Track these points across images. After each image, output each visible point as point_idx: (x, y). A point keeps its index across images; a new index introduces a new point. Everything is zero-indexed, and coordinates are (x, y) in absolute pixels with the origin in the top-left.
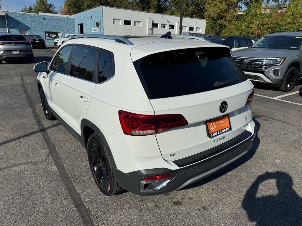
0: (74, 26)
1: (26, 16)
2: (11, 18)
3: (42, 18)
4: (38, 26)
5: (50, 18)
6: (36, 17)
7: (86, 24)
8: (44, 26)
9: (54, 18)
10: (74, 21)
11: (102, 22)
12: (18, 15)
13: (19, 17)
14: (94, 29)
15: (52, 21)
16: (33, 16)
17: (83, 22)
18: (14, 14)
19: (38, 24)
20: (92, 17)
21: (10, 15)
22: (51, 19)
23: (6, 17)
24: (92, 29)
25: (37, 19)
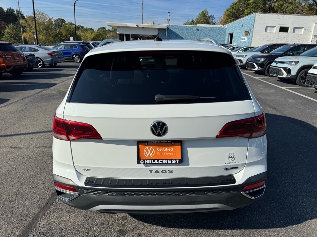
0: (225, 36)
1: (182, 28)
2: (171, 30)
3: (196, 30)
4: (192, 36)
5: (203, 28)
6: (191, 29)
7: (236, 33)
8: (196, 37)
9: (207, 29)
10: (226, 30)
11: (252, 30)
12: (176, 28)
13: (177, 30)
14: (243, 38)
15: (204, 31)
16: (188, 28)
17: (233, 31)
18: (173, 26)
19: (191, 35)
20: (243, 26)
21: (170, 28)
22: (204, 30)
23: (167, 30)
24: (241, 38)
25: (192, 30)
